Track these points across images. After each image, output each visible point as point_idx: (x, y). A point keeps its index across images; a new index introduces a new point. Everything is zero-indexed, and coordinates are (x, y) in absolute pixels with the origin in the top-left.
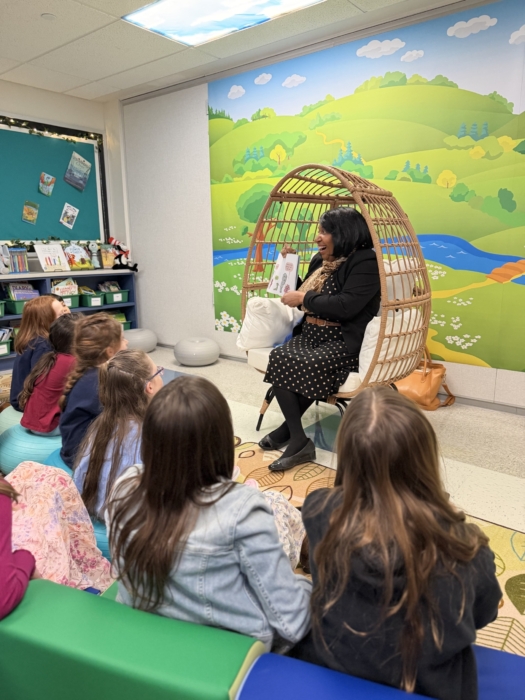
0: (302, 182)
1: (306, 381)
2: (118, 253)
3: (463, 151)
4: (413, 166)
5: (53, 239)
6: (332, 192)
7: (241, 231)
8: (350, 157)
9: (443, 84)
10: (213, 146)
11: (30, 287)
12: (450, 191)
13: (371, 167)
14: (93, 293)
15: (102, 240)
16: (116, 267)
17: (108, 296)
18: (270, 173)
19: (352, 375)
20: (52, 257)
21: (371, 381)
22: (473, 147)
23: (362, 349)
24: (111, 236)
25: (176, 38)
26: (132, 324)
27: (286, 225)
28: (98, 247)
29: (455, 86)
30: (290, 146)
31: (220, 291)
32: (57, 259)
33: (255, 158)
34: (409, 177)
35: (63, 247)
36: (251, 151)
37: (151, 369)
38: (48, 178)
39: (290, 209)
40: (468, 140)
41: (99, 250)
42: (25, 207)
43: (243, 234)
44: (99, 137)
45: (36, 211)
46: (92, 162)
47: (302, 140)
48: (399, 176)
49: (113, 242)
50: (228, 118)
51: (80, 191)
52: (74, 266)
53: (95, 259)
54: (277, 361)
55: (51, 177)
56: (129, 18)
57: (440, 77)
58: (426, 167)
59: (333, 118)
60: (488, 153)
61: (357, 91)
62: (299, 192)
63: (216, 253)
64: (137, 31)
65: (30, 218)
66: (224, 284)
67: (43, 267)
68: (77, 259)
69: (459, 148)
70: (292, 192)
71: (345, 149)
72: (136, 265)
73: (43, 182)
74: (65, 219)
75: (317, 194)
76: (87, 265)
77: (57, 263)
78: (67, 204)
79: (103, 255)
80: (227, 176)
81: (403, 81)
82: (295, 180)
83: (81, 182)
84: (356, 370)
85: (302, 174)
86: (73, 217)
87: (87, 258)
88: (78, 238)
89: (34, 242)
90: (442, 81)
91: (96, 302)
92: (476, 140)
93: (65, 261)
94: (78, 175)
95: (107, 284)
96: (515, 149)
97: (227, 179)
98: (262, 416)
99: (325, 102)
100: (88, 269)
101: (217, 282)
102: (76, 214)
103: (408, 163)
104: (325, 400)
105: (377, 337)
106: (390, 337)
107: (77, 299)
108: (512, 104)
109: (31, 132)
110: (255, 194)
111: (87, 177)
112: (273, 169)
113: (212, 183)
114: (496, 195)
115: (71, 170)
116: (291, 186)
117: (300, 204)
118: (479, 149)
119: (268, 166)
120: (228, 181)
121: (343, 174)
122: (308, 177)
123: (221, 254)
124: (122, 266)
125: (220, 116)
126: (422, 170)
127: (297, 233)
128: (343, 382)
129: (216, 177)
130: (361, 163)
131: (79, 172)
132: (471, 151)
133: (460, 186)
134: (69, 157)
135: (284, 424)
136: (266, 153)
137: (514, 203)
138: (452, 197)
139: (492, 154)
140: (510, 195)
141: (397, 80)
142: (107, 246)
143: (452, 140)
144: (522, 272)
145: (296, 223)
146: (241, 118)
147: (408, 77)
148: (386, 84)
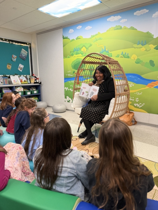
0: (91, 58)
1: (93, 117)
2: (35, 79)
3: (139, 49)
4: (124, 53)
5: (16, 74)
6: (100, 61)
7: (73, 72)
8: (105, 50)
9: (133, 29)
10: (64, 47)
11: (9, 89)
12: (135, 61)
13: (111, 53)
14: (28, 91)
15: (31, 75)
16: (35, 83)
17: (32, 92)
18: (81, 55)
19: (106, 115)
20: (16, 80)
21: (112, 117)
22: (142, 47)
23: (109, 108)
24: (33, 73)
25: (53, 15)
26: (40, 100)
27: (86, 71)
28: (29, 77)
29: (136, 30)
30: (87, 47)
31: (66, 90)
32: (17, 80)
33: (77, 51)
34: (123, 56)
35: (19, 77)
36: (76, 49)
37: (46, 114)
38: (14, 56)
39: (87, 66)
40: (140, 46)
41: (30, 78)
42: (7, 65)
43: (73, 73)
44: (30, 44)
45: (11, 66)
46: (28, 52)
47: (91, 45)
48: (120, 56)
49: (34, 76)
50: (69, 39)
51: (24, 60)
52: (22, 83)
53: (29, 80)
54: (83, 111)
55: (15, 56)
56: (39, 9)
57: (132, 27)
58: (128, 54)
59: (100, 39)
60: (146, 49)
61: (107, 31)
62: (90, 61)
63: (65, 79)
64: (41, 13)
65: (9, 68)
66: (67, 88)
67: (13, 83)
68: (23, 81)
70: (88, 61)
71: (104, 48)
72: (41, 82)
73: (13, 58)
74: (20, 68)
75: (96, 61)
76: (26, 82)
77: (17, 82)
78: (20, 64)
79: (31, 79)
80: (68, 56)
81: (121, 28)
82: (89, 57)
83: (24, 58)
84: (108, 114)
85: (91, 56)
86: (22, 68)
87: (26, 80)
88: (23, 74)
89: (10, 75)
90: (132, 28)
91: (29, 93)
92: (143, 46)
93: (19, 81)
94: (23, 56)
95: (32, 88)
96: (154, 48)
97: (68, 57)
98: (79, 128)
99: (98, 34)
100: (26, 84)
101: (65, 87)
102: (23, 67)
103: (122, 52)
104: (98, 123)
105: (114, 104)
106: (118, 104)
107: (23, 92)
108: (153, 35)
109: (9, 43)
110: (77, 61)
111: (26, 56)
112: (82, 54)
113: (64, 58)
114: (148, 62)
115: (21, 54)
116: (88, 59)
117: (90, 64)
118: (143, 48)
119: (81, 53)
120: (69, 57)
121: (103, 56)
122: (93, 56)
123: (67, 79)
124: (37, 83)
125: (66, 38)
126: (127, 54)
127: (90, 73)
128: (104, 118)
129: (65, 56)
130: (109, 52)
131: (24, 55)
132: (141, 49)
133: (138, 59)
134: (21, 50)
135: (86, 130)
136: (80, 49)
137: (154, 64)
138: (136, 62)
139: (147, 50)
140: (153, 62)
141: (119, 28)
142: (32, 77)
143: (135, 46)
144: (157, 85)
145: (89, 70)
146: (72, 39)
147: (122, 27)
148: (116, 29)
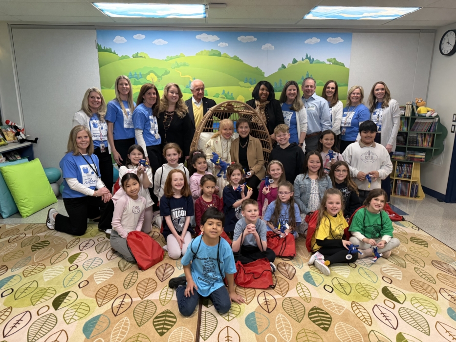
2: (15, 131)
3: (247, 88)
4: (226, 92)
9: (237, 60)
10: (102, 67)
22: (250, 87)
29: (242, 61)
30: (160, 75)
36: (133, 74)
40: (248, 84)
41: (1, 130)
47: (167, 73)
48: (220, 96)
56: (95, 4)
57: (236, 56)
58: (232, 94)
59: (185, 65)
61: (197, 54)
69: (245, 87)
76: (2, 142)
81: (219, 55)
90: (236, 58)
92: (252, 85)
95: (13, 154)
99: (180, 56)
100: (4, 145)
113: (102, 88)
125: (109, 51)
126: (230, 94)
129: (105, 85)
136: (144, 76)
141: (217, 54)
142: (5, 126)
143: (242, 83)
146: (124, 55)
147: (222, 54)
148: (212, 54)
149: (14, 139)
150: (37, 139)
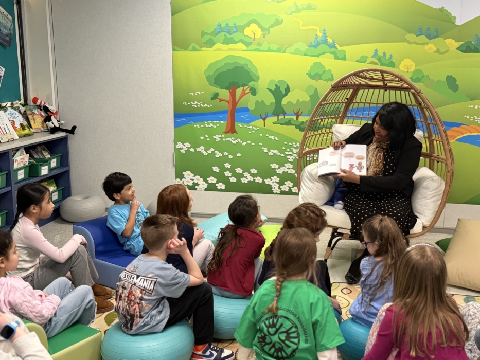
2: (45, 114)
3: (420, 45)
4: (380, 54)
7: (211, 96)
8: (325, 41)
10: (176, 16)
13: (344, 51)
18: (245, 48)
20: (2, 125)
22: (427, 44)
26: (64, 190)
31: (183, 151)
32: (6, 127)
34: (377, 61)
36: (223, 25)
40: (423, 38)
43: (212, 99)
46: (12, 15)
47: (278, 22)
48: (369, 60)
49: (38, 103)
52: (19, 133)
58: (391, 55)
59: (309, 8)
60: (438, 49)
66: (188, 145)
68: (18, 125)
69: (417, 44)
71: (320, 35)
76: (27, 131)
77: (8, 131)
79: (30, 117)
80: (193, 45)
86: (0, 77)
87: (24, 123)
91: (44, 170)
92: (430, 39)
93: (11, 128)
94: (5, 31)
95: (39, 149)
96: (458, 49)
97: (194, 47)
100: (29, 135)
101: (179, 143)
102: (2, 74)
107: (28, 168)
108: (455, 18)
110: (226, 64)
113: (174, 50)
114: (444, 79)
118: (431, 47)
119: (241, 41)
120: (194, 50)
126: (388, 57)
129: (179, 43)
130: (335, 47)
131: (5, 27)
132: (426, 47)
133: (417, 71)
136: (240, 29)
137: (457, 85)
139: (442, 51)
142: (31, 107)
143: (411, 37)
144: (463, 134)
149: (43, 127)
150: (74, 128)
